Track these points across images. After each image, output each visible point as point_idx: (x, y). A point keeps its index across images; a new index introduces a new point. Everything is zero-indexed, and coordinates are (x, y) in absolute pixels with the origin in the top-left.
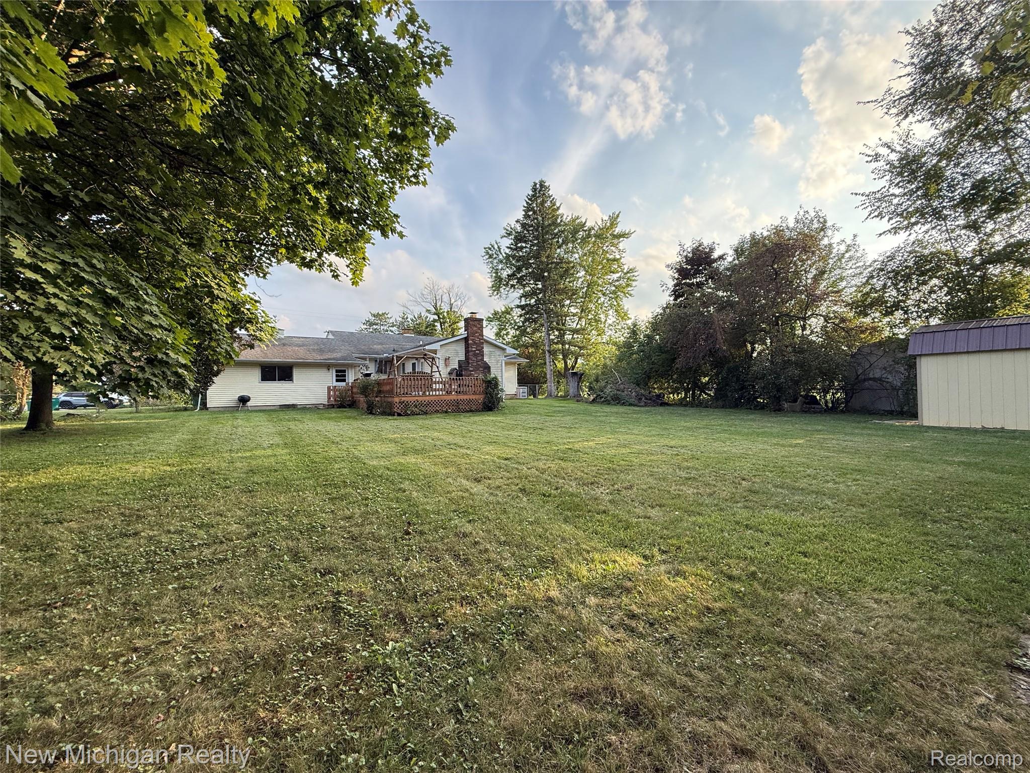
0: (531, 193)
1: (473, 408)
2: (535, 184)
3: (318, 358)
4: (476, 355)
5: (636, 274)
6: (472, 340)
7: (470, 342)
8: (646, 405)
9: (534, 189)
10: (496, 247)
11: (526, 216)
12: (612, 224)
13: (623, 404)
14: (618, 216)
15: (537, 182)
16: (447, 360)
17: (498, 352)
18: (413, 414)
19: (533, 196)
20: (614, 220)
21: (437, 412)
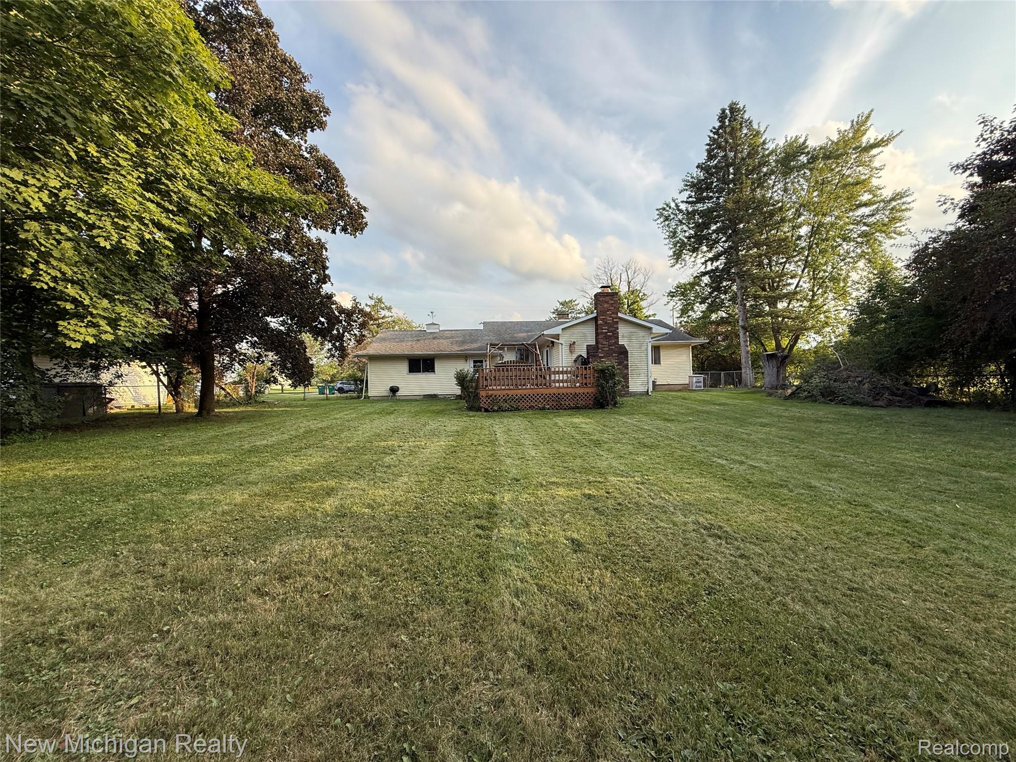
0: (717, 125)
1: (581, 403)
2: (723, 111)
3: (456, 349)
4: (607, 338)
5: (908, 199)
6: (603, 320)
7: (600, 322)
8: (890, 404)
9: (722, 117)
10: (673, 205)
11: (711, 157)
12: (856, 131)
13: (842, 402)
14: (868, 117)
15: (726, 107)
16: (572, 346)
17: (641, 333)
18: (500, 410)
19: (720, 127)
20: (859, 127)
21: (531, 408)
